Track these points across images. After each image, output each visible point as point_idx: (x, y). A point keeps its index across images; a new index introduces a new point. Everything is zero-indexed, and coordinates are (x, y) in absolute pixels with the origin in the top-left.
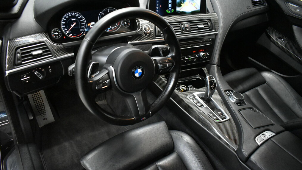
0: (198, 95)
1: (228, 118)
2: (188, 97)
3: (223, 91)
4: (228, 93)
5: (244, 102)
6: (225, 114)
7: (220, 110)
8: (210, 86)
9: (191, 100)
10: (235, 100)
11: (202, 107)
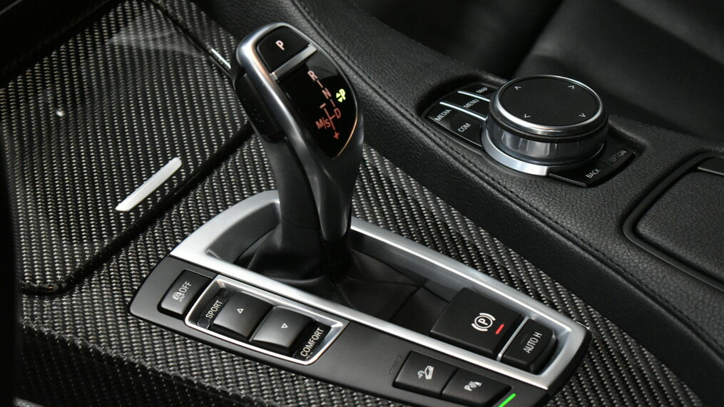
0: (219, 249)
1: (572, 335)
2: (143, 308)
3: (410, 113)
4: (455, 118)
5: (614, 134)
6: (536, 310)
7: (475, 300)
8: (306, 123)
9: (189, 326)
10: (541, 149)
11: (319, 344)
